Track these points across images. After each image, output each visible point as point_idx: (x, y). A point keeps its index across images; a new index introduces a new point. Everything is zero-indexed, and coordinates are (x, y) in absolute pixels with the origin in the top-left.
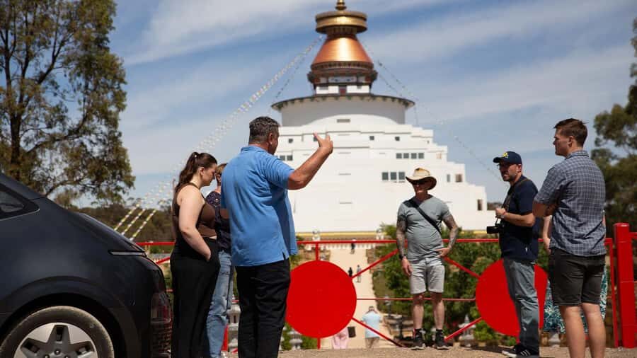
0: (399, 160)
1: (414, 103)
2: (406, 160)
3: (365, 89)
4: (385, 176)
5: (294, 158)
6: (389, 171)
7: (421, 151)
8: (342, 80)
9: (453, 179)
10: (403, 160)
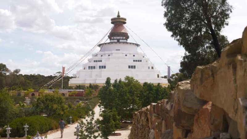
0: (134, 62)
1: (140, 45)
2: (136, 62)
3: (125, 41)
4: (129, 67)
5: (102, 61)
6: (131, 65)
7: (141, 59)
8: (118, 38)
9: (151, 68)
10: (135, 62)
